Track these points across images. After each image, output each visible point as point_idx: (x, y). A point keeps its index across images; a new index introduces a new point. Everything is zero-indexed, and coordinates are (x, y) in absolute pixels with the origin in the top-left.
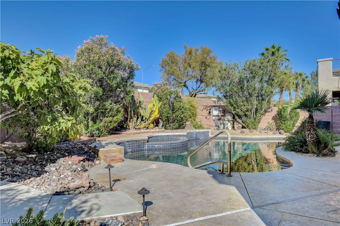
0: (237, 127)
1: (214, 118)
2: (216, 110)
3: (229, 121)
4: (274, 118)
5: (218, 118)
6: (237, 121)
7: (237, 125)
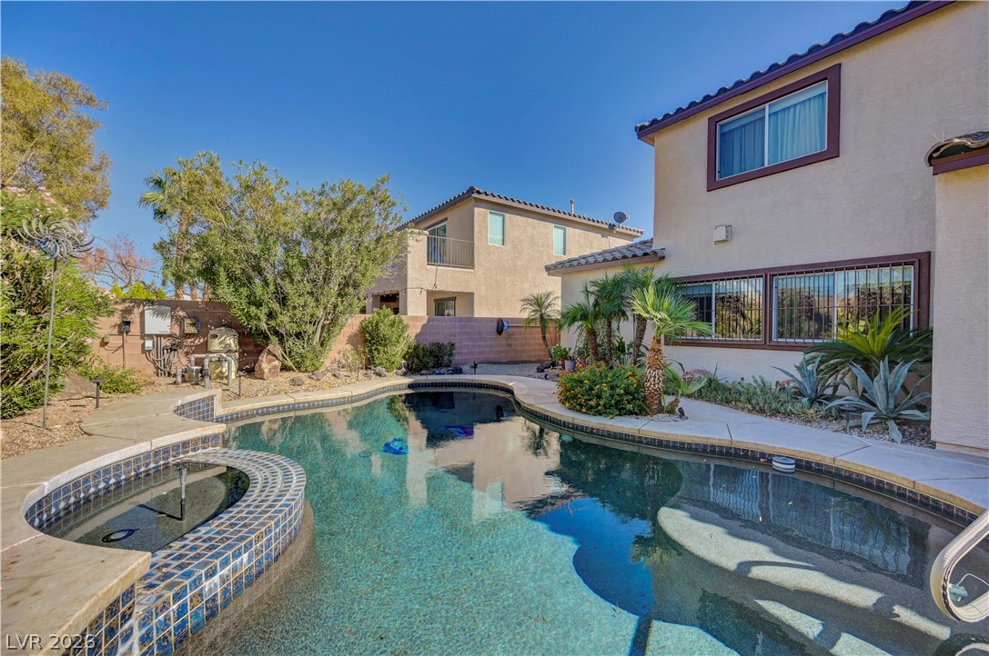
0: (270, 370)
1: (149, 344)
2: (160, 314)
3: (230, 351)
4: (350, 341)
5: (166, 343)
6: (269, 353)
7: (270, 362)
